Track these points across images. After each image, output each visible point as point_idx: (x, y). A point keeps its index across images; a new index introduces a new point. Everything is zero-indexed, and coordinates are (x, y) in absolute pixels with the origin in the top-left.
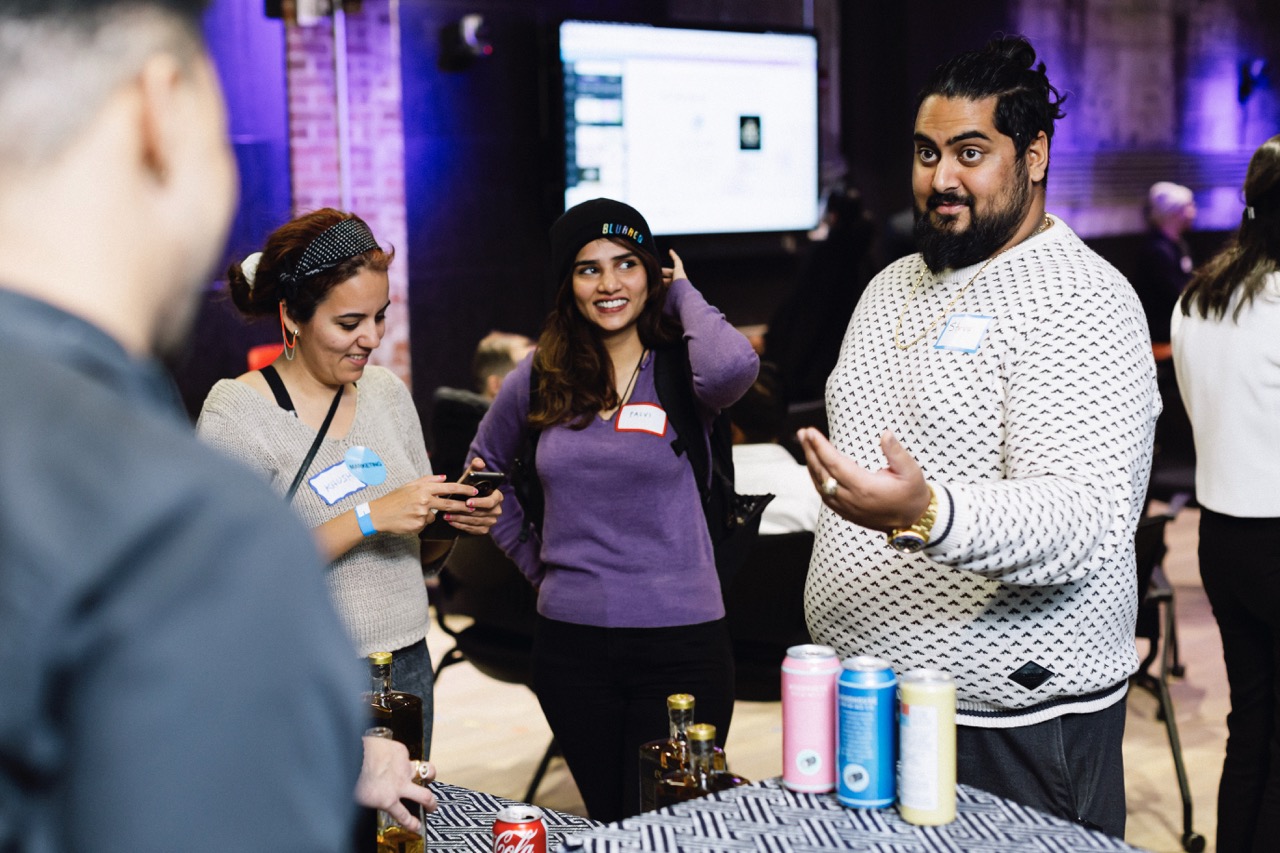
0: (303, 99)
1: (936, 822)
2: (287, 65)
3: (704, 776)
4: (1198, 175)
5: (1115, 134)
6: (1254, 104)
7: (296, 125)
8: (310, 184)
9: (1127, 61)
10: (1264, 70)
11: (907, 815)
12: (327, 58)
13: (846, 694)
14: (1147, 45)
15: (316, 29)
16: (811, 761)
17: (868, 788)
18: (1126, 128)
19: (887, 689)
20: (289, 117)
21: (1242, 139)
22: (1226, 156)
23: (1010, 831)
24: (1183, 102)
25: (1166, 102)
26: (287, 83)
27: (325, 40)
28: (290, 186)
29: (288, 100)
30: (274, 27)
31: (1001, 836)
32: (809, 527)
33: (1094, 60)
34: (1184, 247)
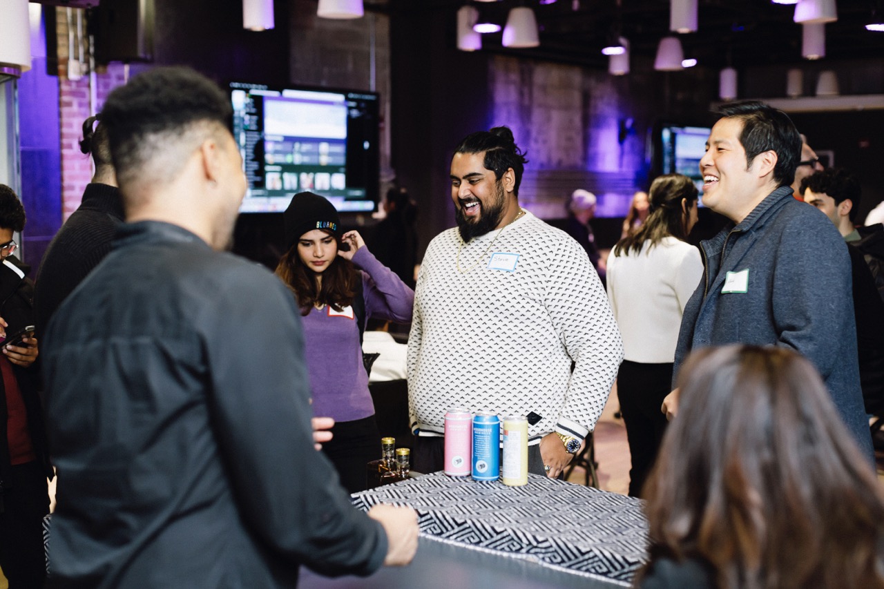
0: (70, 125)
1: (519, 485)
2: (60, 104)
3: (403, 472)
4: (597, 184)
5: (549, 159)
6: (627, 144)
7: (65, 141)
8: (72, 178)
9: (557, 117)
10: (633, 124)
11: (506, 482)
12: (85, 101)
13: (477, 427)
14: (567, 108)
15: (78, 82)
16: (459, 461)
17: (487, 471)
18: (556, 156)
19: (495, 425)
20: (61, 136)
21: (621, 165)
22: (611, 174)
23: (553, 488)
24: (588, 142)
25: (578, 141)
26: (60, 115)
27: (85, 89)
28: (61, 179)
29: (60, 125)
30: (53, 80)
31: (549, 489)
32: (404, 377)
33: (537, 115)
34: (589, 228)
